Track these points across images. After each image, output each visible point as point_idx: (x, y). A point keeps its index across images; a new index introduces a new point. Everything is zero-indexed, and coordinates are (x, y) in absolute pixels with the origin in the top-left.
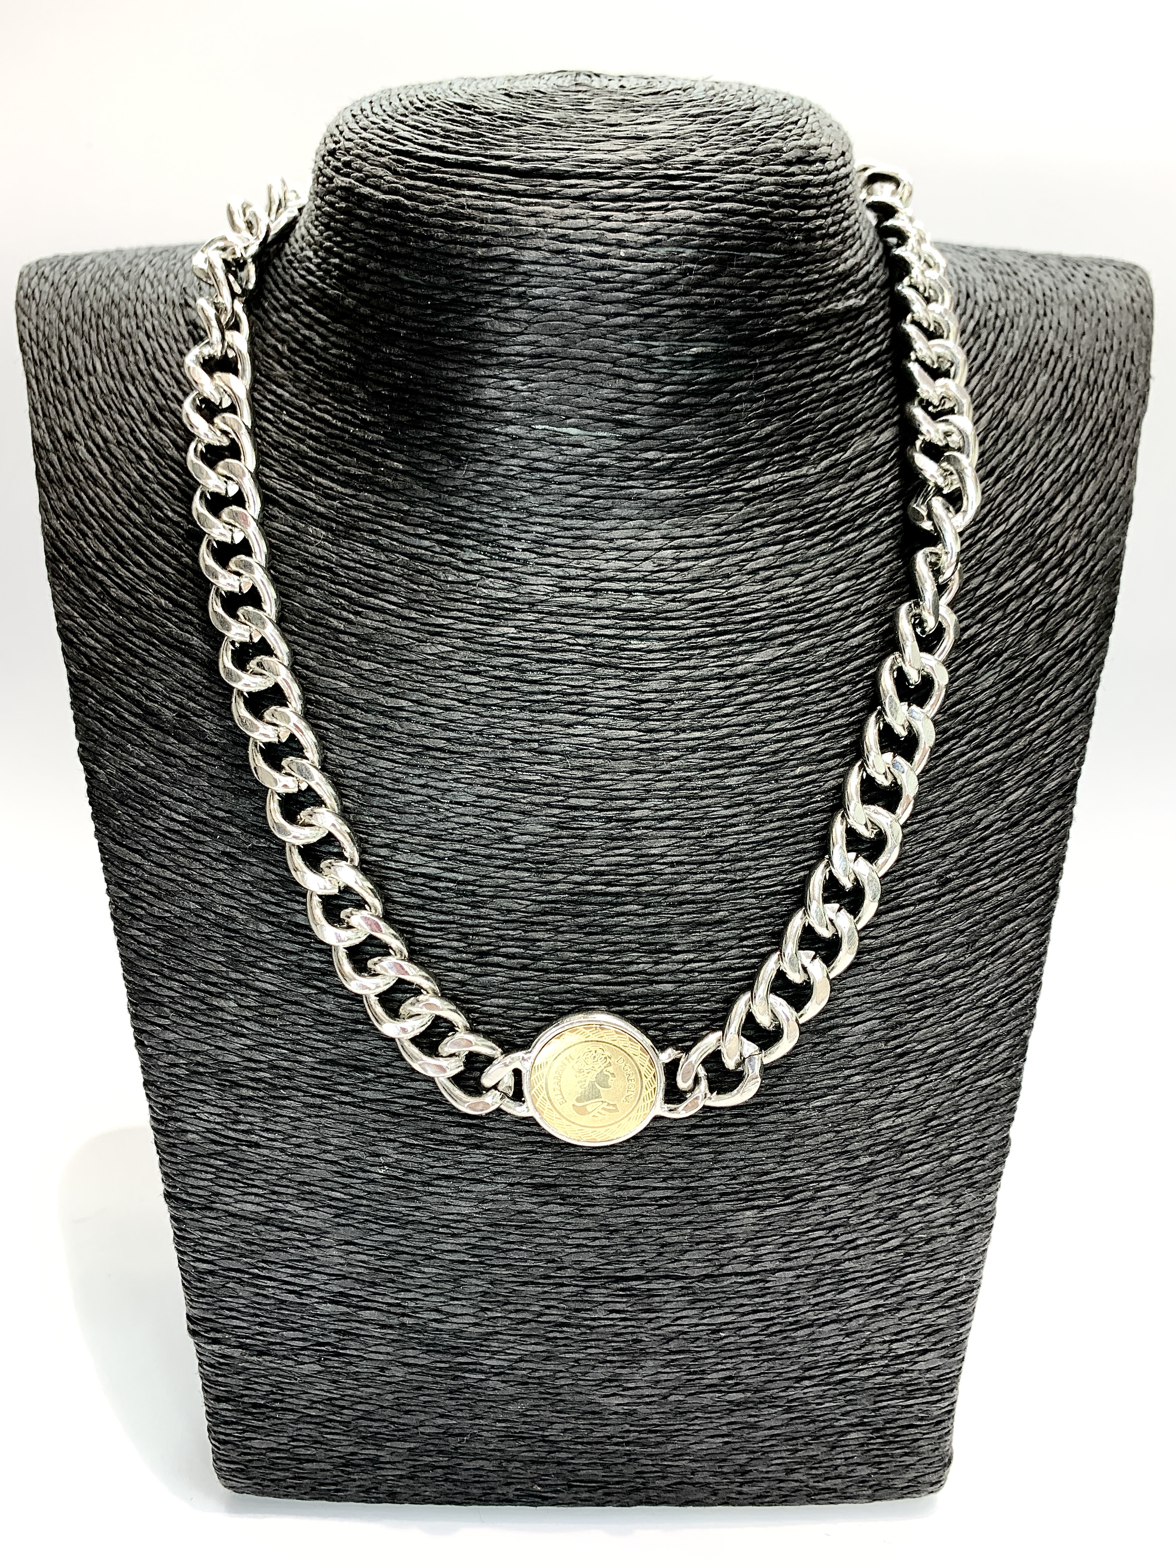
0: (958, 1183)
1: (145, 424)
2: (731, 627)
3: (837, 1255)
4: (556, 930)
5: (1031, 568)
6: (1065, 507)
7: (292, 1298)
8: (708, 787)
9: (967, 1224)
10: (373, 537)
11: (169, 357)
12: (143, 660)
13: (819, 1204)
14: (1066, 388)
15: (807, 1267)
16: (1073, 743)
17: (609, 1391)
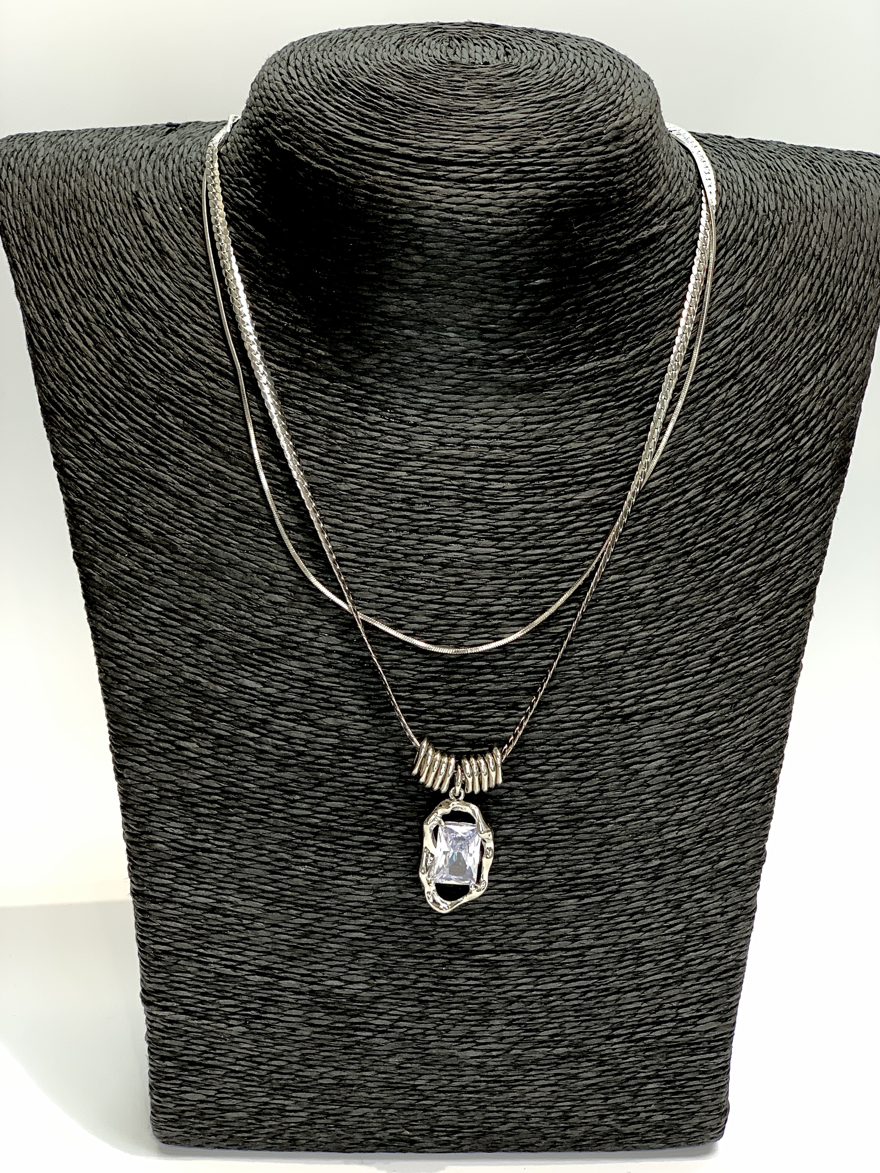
0: (725, 882)
2: (564, 473)
3: (637, 936)
4: (435, 692)
7: (229, 971)
8: (546, 590)
9: (732, 915)
10: (301, 404)
15: (615, 945)
17: (465, 1046)
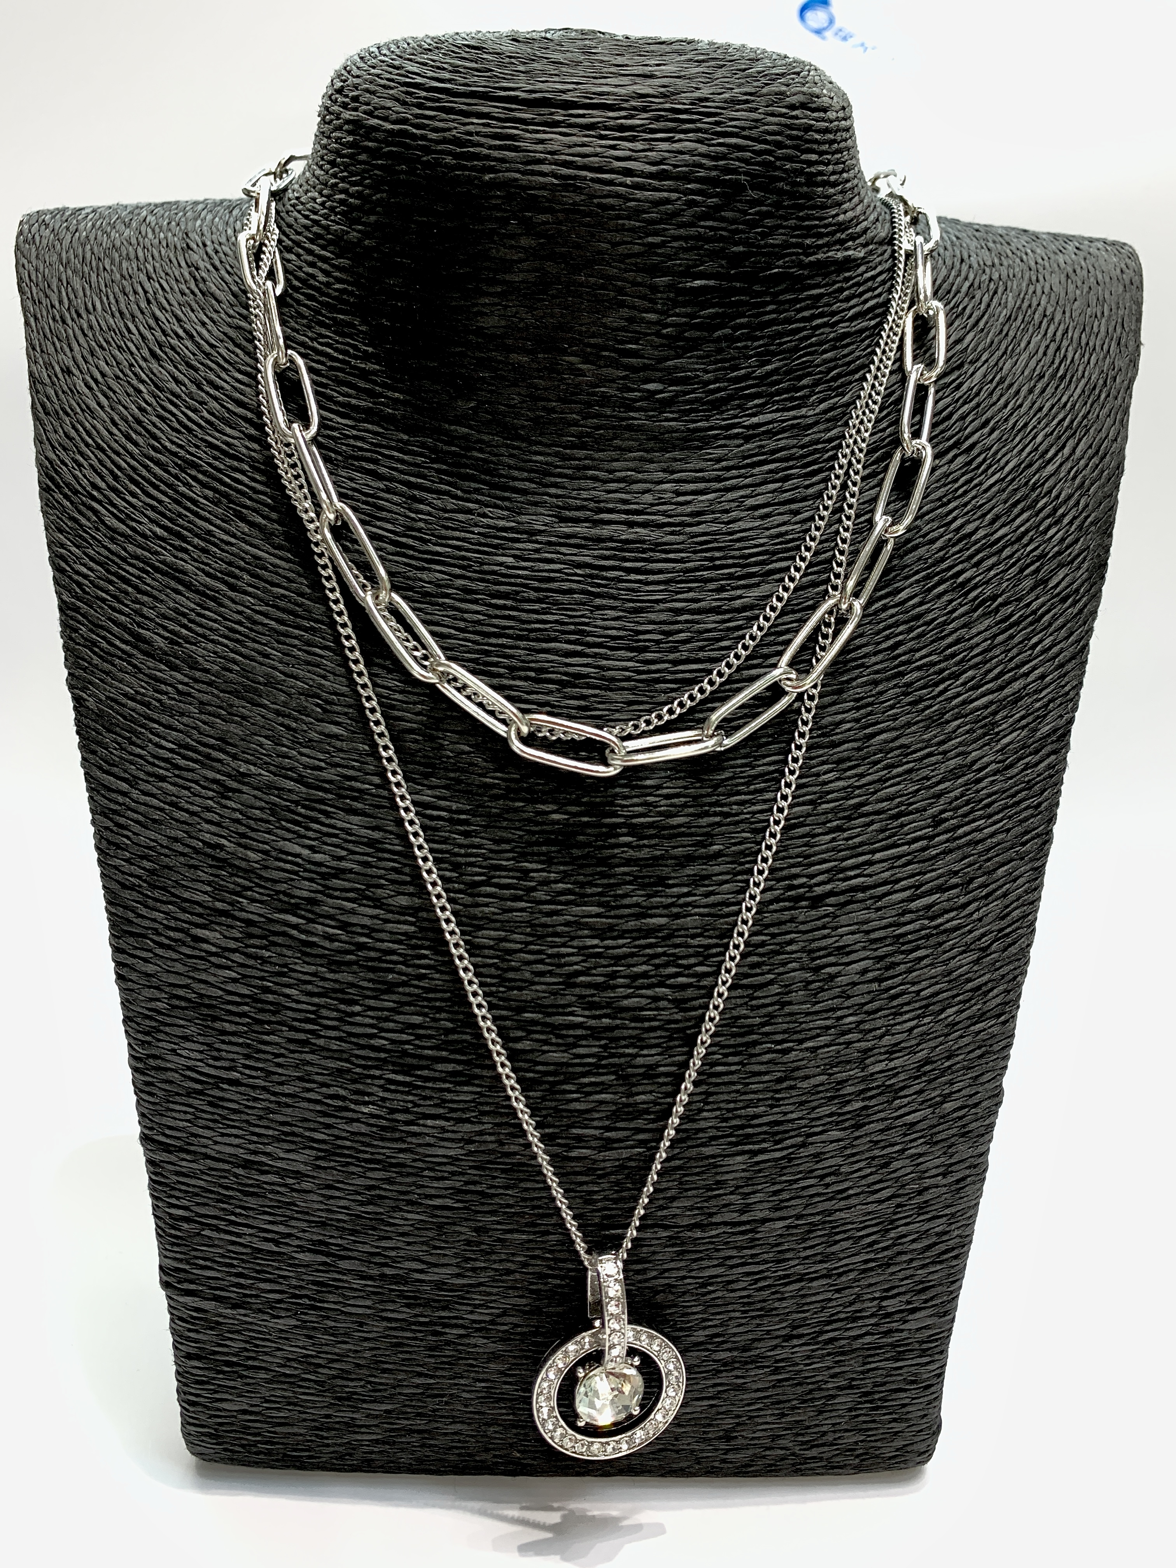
1: (145, 360)
5: (1025, 516)
6: (1059, 459)
11: (170, 296)
12: (135, 587)
13: (812, 1150)
14: (1058, 349)
16: (1067, 689)
